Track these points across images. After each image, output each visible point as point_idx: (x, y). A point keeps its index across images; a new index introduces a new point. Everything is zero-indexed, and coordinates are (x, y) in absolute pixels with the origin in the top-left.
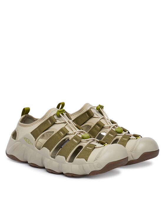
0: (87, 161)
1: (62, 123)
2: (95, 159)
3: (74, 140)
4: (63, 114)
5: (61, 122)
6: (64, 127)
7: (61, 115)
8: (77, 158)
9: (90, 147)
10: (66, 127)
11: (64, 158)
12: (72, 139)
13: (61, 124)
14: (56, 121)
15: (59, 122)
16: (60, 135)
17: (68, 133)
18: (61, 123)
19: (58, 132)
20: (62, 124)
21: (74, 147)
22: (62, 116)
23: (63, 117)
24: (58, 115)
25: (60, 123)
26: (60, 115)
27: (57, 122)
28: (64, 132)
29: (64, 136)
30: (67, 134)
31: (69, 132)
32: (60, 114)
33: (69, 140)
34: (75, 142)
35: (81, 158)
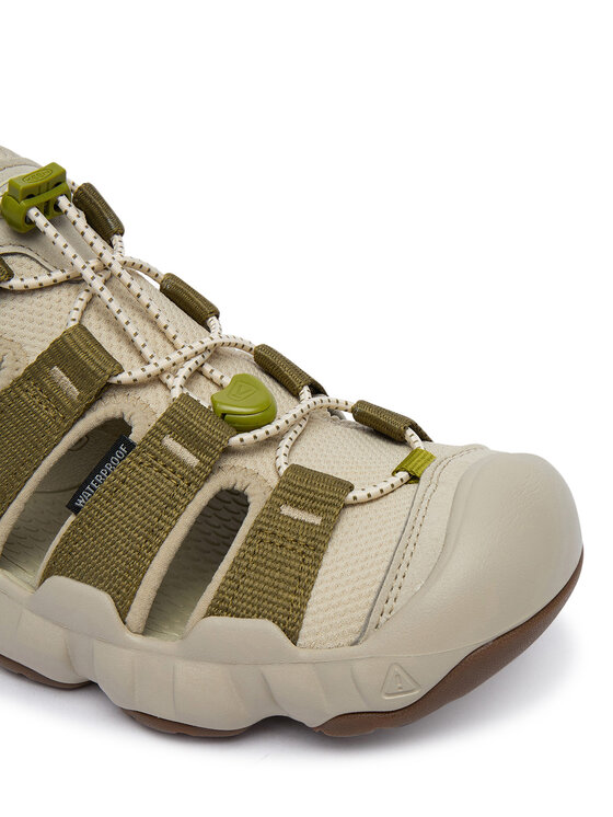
0: (293, 637)
1: (56, 284)
2: (357, 626)
3: (170, 442)
4: (57, 208)
5: (45, 279)
6: (80, 325)
7: (42, 221)
8: (216, 609)
9: (304, 508)
10: (97, 327)
11: (105, 600)
12: (155, 433)
13: (46, 294)
14: (11, 275)
15: (31, 282)
16: (53, 396)
17: (114, 380)
18: (50, 287)
19: (36, 373)
20: (55, 294)
21: (174, 507)
22: (51, 231)
23: (61, 241)
24: (19, 220)
25: (42, 288)
26: (31, 223)
27: (15, 283)
28: (80, 374)
29: (89, 407)
30: (107, 388)
31: (121, 370)
32: (33, 212)
33: (130, 446)
34: (177, 459)
35: (249, 614)
